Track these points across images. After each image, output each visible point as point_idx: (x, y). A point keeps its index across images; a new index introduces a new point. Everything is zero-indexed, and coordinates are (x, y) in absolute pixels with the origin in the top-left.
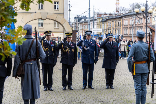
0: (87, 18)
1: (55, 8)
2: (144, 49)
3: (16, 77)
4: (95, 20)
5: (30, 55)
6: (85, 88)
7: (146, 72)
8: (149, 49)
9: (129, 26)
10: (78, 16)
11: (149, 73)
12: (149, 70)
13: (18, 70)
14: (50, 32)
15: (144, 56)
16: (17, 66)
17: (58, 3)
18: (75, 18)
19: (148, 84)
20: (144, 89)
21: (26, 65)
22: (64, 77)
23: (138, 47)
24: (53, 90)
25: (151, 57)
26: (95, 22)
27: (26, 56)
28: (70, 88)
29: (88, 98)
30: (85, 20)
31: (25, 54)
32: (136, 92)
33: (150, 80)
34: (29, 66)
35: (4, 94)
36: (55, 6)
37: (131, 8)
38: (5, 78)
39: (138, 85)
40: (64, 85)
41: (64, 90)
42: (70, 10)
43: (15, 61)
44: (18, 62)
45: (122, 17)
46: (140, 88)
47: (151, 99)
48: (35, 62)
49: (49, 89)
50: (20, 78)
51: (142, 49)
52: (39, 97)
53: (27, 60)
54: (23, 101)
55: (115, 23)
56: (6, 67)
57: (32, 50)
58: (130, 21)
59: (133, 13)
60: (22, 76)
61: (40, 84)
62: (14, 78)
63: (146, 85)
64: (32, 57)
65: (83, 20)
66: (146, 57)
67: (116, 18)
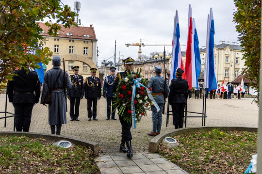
0: (113, 64)
1: (84, 53)
2: (161, 82)
3: (44, 104)
4: (120, 65)
5: (58, 84)
6: (108, 119)
7: (162, 102)
8: (165, 82)
9: (149, 72)
10: (105, 60)
11: (165, 103)
12: (165, 101)
13: (45, 97)
14: (78, 67)
15: (161, 88)
16: (45, 94)
17: (87, 48)
18: (102, 63)
19: (164, 114)
20: (160, 117)
21: (53, 93)
22: (89, 109)
23: (156, 80)
24: (79, 121)
25: (167, 89)
26: (120, 67)
27: (54, 85)
28: (95, 119)
29: (111, 126)
30: (111, 65)
31: (53, 82)
32: (153, 120)
33: (166, 111)
34: (56, 94)
35: (31, 119)
36: (84, 51)
37: (152, 56)
38: (33, 104)
39: (154, 114)
40: (89, 116)
41: (89, 120)
42: (98, 55)
43: (44, 89)
44: (46, 90)
45: (144, 63)
46: (157, 117)
47: (166, 128)
48: (62, 90)
49: (75, 120)
50: (47, 105)
51: (159, 82)
52: (66, 123)
53: (54, 88)
54: (49, 126)
55: (137, 68)
56: (34, 95)
57: (59, 80)
58: (151, 67)
59: (153, 61)
60: (50, 103)
61: (67, 111)
62: (42, 104)
63: (162, 114)
64: (60, 86)
65: (109, 65)
66: (162, 90)
67: (138, 65)
